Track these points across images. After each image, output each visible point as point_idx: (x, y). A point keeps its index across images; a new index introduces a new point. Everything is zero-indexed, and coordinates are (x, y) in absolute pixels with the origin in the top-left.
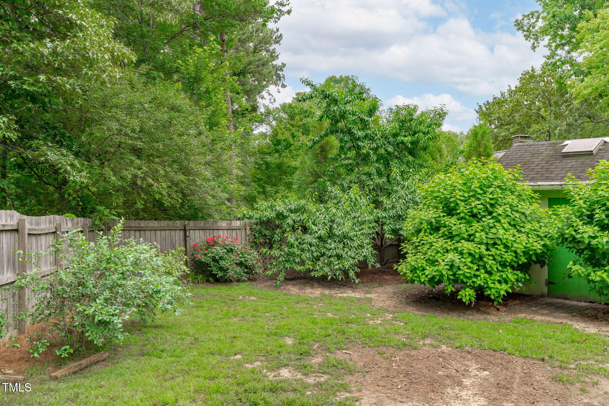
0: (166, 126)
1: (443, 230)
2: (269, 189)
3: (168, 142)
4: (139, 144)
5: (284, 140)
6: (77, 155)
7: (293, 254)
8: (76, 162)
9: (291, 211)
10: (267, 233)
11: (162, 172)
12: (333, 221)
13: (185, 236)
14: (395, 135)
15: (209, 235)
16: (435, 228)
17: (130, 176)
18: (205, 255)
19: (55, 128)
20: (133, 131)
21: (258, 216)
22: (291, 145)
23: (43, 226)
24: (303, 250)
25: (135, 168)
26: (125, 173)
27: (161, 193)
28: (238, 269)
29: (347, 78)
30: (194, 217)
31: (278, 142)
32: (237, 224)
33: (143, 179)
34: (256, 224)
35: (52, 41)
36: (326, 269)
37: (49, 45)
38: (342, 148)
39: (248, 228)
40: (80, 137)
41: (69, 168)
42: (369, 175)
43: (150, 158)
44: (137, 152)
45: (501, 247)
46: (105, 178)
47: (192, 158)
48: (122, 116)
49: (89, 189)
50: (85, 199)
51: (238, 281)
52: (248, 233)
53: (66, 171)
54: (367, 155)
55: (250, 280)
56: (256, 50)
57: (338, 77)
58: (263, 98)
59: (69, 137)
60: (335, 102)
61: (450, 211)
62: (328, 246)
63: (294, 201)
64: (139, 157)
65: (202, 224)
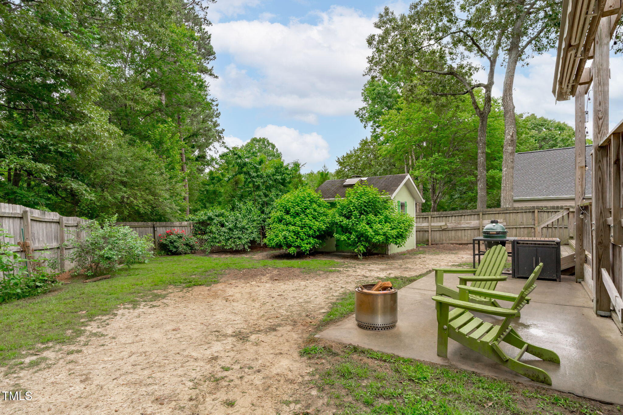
0: (142, 169)
1: (284, 221)
2: (208, 205)
3: (143, 178)
4: (125, 179)
5: (217, 177)
6: (88, 185)
7: (215, 238)
8: (88, 189)
9: (216, 216)
10: (203, 228)
11: (139, 194)
12: (237, 220)
13: (154, 231)
14: (273, 175)
15: (168, 230)
16: (280, 221)
17: (120, 197)
18: (166, 240)
19: (73, 170)
20: (121, 172)
21: (197, 219)
22: (221, 180)
23: (70, 222)
24: (221, 235)
25: (122, 192)
26: (117, 195)
27: (138, 206)
28: (185, 247)
29: (264, 139)
30: (160, 220)
31: (213, 179)
32: (185, 223)
33: (128, 198)
34: (197, 223)
35: (74, 126)
36: (233, 245)
37: (73, 128)
38: (245, 182)
39: (192, 226)
40: (89, 175)
41: (84, 192)
42: (260, 196)
43: (131, 187)
44: (124, 184)
45: (307, 228)
46: (105, 198)
47: (157, 187)
48: (114, 164)
49: (94, 204)
50: (93, 209)
51: (185, 254)
52: (192, 228)
53: (82, 194)
54: (259, 186)
55: (192, 253)
56: (204, 121)
57: (258, 138)
58: (210, 150)
59: (82, 175)
60: (240, 157)
61: (287, 212)
62: (234, 233)
63: (219, 210)
64: (125, 187)
65: (164, 223)
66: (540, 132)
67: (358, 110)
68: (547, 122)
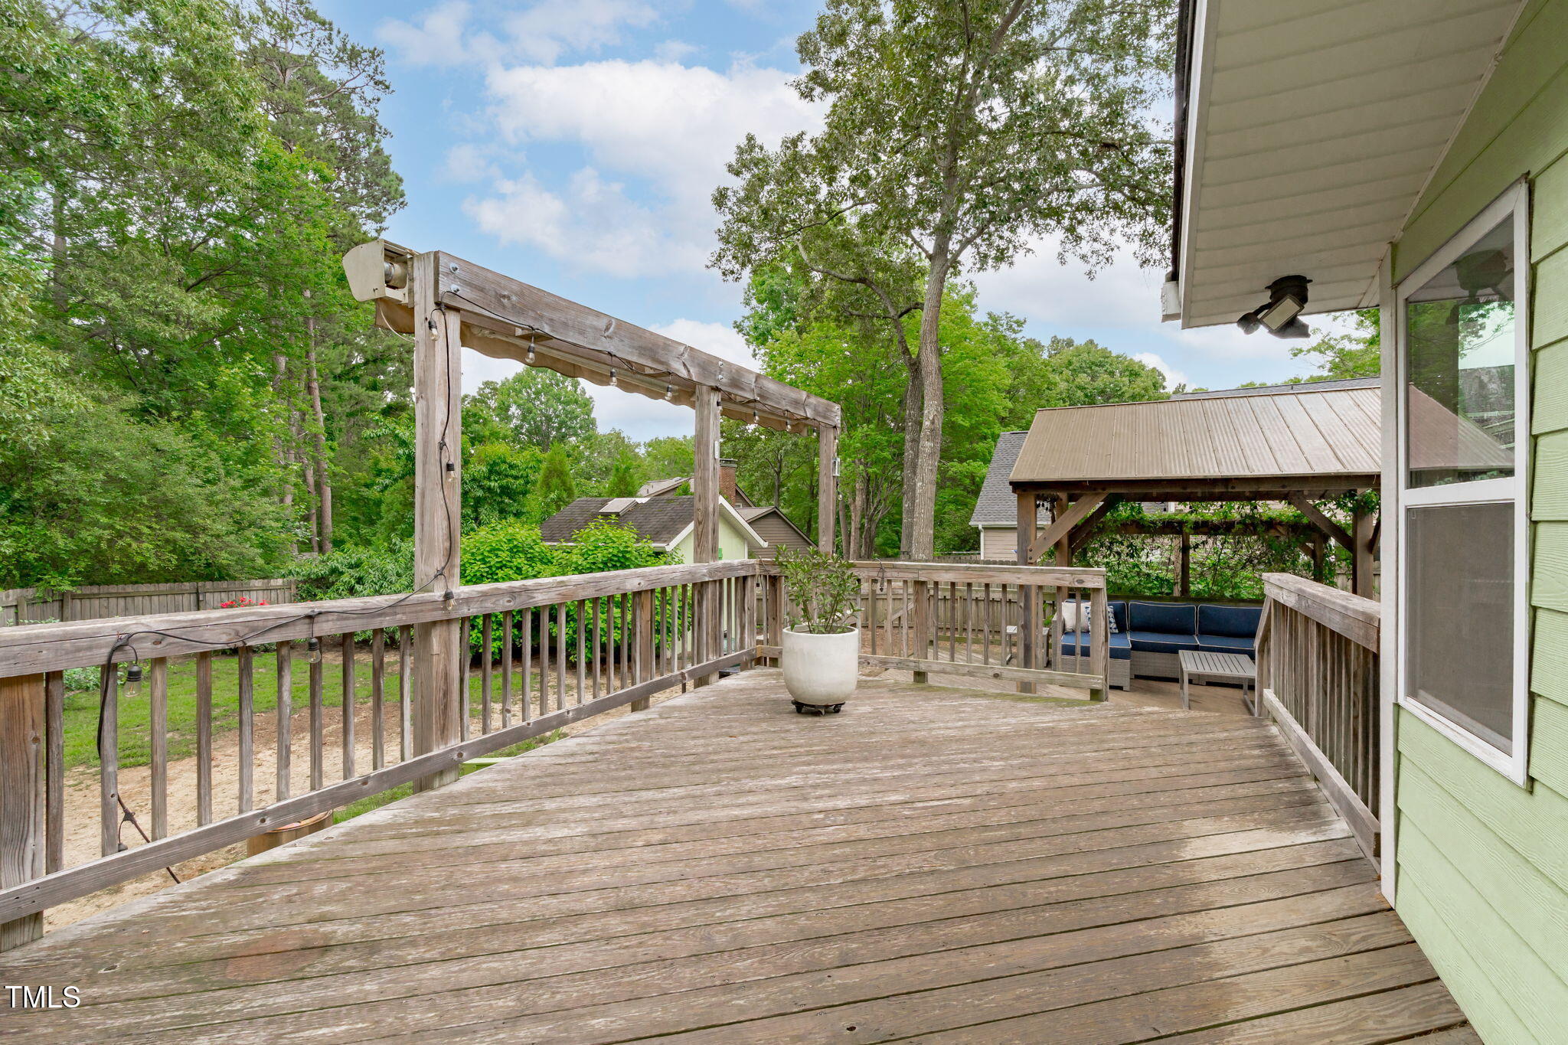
9: (350, 566)
11: (146, 531)
13: (198, 600)
15: (233, 598)
21: (305, 573)
25: (100, 527)
27: (143, 555)
30: (214, 577)
32: (277, 582)
43: (129, 513)
52: (294, 591)
64: (110, 514)
65: (224, 584)
66: (1094, 378)
67: (739, 320)
68: (1109, 360)
